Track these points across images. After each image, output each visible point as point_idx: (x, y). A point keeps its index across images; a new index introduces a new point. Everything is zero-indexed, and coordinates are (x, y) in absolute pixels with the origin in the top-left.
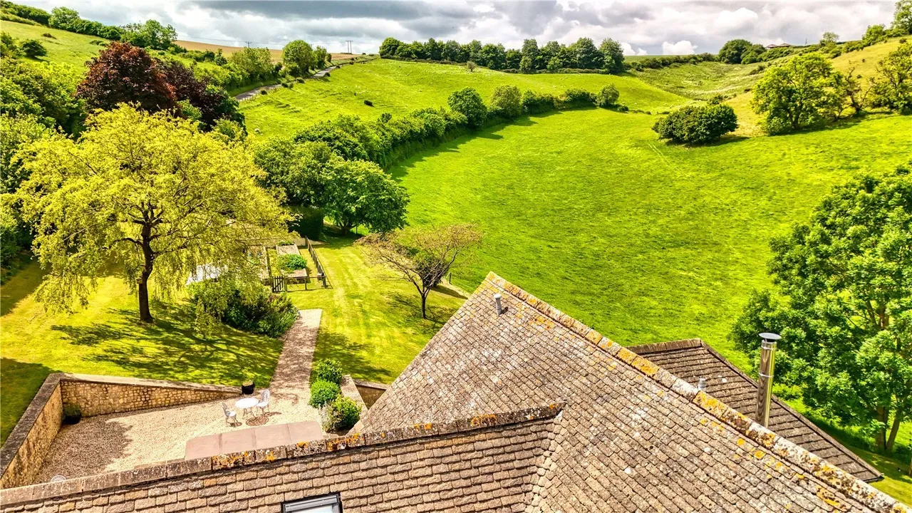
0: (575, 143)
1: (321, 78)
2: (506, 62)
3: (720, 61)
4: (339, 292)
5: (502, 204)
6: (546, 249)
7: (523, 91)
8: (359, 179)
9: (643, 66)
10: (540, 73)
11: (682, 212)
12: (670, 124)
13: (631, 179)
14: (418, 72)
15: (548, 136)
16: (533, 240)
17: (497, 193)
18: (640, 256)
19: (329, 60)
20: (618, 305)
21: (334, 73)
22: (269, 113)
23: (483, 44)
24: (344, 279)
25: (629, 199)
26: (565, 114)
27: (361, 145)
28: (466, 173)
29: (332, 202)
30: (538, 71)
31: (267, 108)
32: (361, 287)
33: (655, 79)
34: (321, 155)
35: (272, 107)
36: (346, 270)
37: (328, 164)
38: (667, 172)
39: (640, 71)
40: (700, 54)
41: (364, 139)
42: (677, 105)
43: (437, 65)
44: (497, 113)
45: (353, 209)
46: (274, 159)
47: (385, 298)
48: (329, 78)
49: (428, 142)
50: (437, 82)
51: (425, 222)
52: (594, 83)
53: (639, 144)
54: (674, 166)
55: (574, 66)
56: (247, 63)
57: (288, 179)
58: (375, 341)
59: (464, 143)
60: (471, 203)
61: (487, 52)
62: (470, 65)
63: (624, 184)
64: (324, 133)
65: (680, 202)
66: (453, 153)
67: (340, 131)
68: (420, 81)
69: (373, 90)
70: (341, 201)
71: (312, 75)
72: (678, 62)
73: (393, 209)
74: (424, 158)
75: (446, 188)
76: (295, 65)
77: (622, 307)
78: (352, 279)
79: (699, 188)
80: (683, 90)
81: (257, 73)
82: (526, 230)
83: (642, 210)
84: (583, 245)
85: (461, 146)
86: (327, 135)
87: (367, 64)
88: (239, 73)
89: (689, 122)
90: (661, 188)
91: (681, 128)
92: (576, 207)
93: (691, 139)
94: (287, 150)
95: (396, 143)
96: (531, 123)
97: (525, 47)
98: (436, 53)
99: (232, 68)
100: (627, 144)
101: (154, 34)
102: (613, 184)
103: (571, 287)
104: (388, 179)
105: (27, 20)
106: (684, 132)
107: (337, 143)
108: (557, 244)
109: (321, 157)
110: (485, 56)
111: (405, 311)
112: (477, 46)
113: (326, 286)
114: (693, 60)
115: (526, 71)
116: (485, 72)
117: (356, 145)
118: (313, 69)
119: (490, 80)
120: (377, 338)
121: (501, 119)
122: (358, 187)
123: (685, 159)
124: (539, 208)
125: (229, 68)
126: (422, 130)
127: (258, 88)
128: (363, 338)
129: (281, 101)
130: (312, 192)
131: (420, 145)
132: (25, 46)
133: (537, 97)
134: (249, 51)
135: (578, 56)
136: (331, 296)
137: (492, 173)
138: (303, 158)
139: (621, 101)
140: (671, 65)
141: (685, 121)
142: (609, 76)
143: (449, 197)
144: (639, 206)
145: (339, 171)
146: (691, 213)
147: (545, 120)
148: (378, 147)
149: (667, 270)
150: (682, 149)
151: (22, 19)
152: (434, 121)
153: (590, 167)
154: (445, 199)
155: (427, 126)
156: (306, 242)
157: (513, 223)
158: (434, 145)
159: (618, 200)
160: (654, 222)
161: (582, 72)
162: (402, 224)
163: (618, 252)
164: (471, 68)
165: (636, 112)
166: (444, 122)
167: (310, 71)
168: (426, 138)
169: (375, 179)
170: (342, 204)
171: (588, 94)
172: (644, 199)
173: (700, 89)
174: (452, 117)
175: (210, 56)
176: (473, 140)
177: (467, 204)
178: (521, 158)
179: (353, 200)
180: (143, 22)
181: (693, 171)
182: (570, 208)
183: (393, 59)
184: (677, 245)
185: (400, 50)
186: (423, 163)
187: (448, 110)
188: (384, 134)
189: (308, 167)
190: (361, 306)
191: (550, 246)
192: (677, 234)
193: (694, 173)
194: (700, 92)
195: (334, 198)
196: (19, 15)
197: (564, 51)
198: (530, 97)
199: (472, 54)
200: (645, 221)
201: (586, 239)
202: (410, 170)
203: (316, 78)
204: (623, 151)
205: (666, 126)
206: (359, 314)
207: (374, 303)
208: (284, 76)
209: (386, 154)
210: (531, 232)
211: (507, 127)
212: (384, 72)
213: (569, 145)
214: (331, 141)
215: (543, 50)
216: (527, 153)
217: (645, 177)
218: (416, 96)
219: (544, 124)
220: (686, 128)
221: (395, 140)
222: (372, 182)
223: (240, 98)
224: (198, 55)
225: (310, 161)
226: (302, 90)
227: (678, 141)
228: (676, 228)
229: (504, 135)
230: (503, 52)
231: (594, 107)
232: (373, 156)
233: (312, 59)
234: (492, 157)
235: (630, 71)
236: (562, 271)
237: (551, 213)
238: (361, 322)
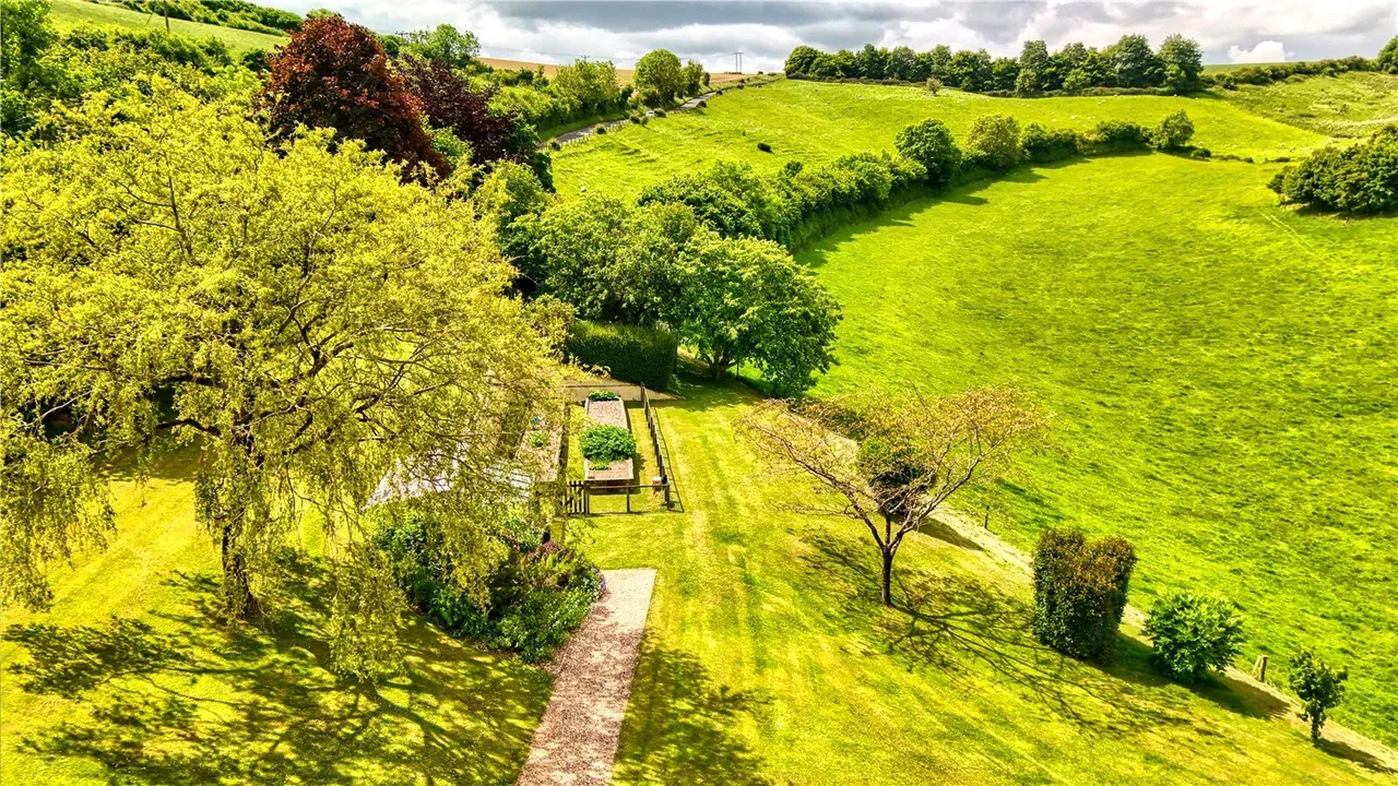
0: (1117, 211)
1: (693, 109)
2: (992, 79)
3: (1379, 69)
4: (698, 522)
5: (996, 317)
6: (1096, 408)
7: (1024, 124)
8: (747, 274)
9: (1236, 81)
10: (1050, 96)
11: (1359, 342)
12: (1308, 177)
13: (1238, 276)
14: (844, 98)
15: (1066, 199)
16: (1067, 389)
17: (985, 298)
18: (1293, 431)
19: (706, 84)
20: (1283, 546)
21: (713, 102)
22: (606, 163)
23: (954, 51)
24: (708, 488)
25: (1241, 313)
26: (1097, 162)
27: (750, 212)
28: (928, 262)
29: (693, 318)
30: (1046, 93)
31: (602, 154)
32: (744, 511)
33: (1258, 102)
34: (678, 227)
35: (612, 154)
36: (715, 462)
37: (689, 245)
38: (1311, 265)
39: (1232, 88)
40: (1342, 58)
41: (757, 202)
42: (1304, 146)
43: (876, 87)
44: (978, 161)
45: (734, 334)
46: (590, 235)
47: (796, 545)
48: (704, 110)
49: (859, 209)
50: (873, 112)
51: (862, 351)
52: (1150, 111)
53: (1242, 213)
54: (1323, 253)
55: (1110, 83)
56: (579, 85)
57: (613, 272)
58: (774, 680)
59: (920, 212)
60: (940, 314)
61: (959, 64)
62: (932, 84)
63: (1227, 285)
64: (689, 192)
65: (1350, 322)
66: (903, 228)
67: (715, 188)
68: (849, 112)
69: (772, 127)
70: (711, 316)
71: (679, 105)
72: (1300, 72)
73: (808, 333)
74: (855, 236)
75: (894, 288)
76: (653, 89)
77: (1295, 554)
78: (725, 488)
79: (1384, 295)
80: (1312, 121)
81: (593, 101)
82: (1050, 369)
83: (1273, 336)
84: (1167, 403)
85: (915, 216)
86: (694, 194)
87: (764, 88)
88: (567, 101)
89: (1349, 172)
90: (1303, 293)
91: (1332, 185)
92: (1138, 325)
93: (1351, 204)
94: (616, 218)
95: (808, 211)
96: (1036, 178)
97: (1026, 55)
98: (877, 68)
99: (556, 92)
100: (1217, 212)
101: (448, 47)
102: (1204, 284)
103: (1168, 499)
104: (802, 275)
105: (273, 29)
106: (1338, 191)
107: (711, 208)
108: (1114, 399)
109: (677, 232)
110: (956, 70)
111: (843, 584)
112: (943, 54)
113: (669, 505)
114: (1329, 69)
115: (1025, 93)
116: (957, 95)
117: (743, 213)
118: (681, 97)
119: (965, 108)
120: (780, 672)
121: (984, 172)
122: (744, 290)
123: (1343, 240)
124: (1066, 326)
125: (551, 93)
126: (852, 189)
127: (592, 125)
128: (748, 670)
129: (627, 143)
130: (657, 299)
131: (847, 214)
132: (247, 59)
133: (1048, 133)
134: (581, 66)
135: (1119, 66)
136: (679, 533)
137: (973, 261)
138: (643, 234)
139: (1196, 141)
140: (1289, 79)
141: (1342, 171)
142: (1175, 98)
143: (900, 303)
144: (1264, 326)
145: (709, 259)
146: (1379, 344)
147: (1059, 172)
148: (778, 216)
149: (1361, 465)
150: (1330, 221)
151: (265, 28)
152: (871, 176)
153: (1152, 254)
154: (894, 307)
155: (860, 183)
156: (643, 394)
157: (1024, 354)
158: (870, 214)
159: (1219, 315)
160: (1303, 359)
161: (1126, 94)
162: (826, 361)
163: (1243, 420)
164: (934, 90)
165: (1225, 159)
166: (889, 177)
167: (676, 99)
168: (858, 202)
169: (777, 274)
170: (712, 322)
171: (1138, 129)
172: (1273, 315)
173: (1344, 118)
174: (902, 167)
175: (526, 77)
176: (935, 207)
177: (932, 317)
178: (1022, 237)
179: (734, 314)
180: (433, 29)
181: (1365, 262)
182: (1126, 328)
183: (806, 79)
184: (1369, 409)
185: (818, 65)
186: (853, 244)
187: (896, 156)
188: (789, 196)
189: (652, 250)
190: (742, 564)
191: (1101, 403)
192: (1359, 385)
193: (1368, 268)
194: (1346, 123)
195: (697, 309)
196: (264, 22)
197: (1093, 58)
198: (1034, 135)
199: (935, 67)
200: (1283, 357)
201: (1167, 390)
202: (830, 256)
203: (686, 111)
204: (1213, 225)
205: (1299, 181)
206: (739, 589)
207: (771, 557)
208: (635, 107)
209: (792, 229)
210: (1060, 373)
211: (994, 185)
212: (791, 99)
213: (1107, 215)
214: (700, 205)
215: (1057, 57)
216: (1032, 226)
217: (1266, 272)
218: (840, 135)
219: (1061, 180)
220: (1343, 184)
221: (807, 205)
222: (770, 279)
223: (562, 141)
224: (508, 75)
225: (655, 238)
226: (664, 127)
227: (1324, 207)
228: (1354, 373)
229: (989, 198)
230: (987, 63)
231: (1148, 151)
232: (770, 232)
233: (680, 80)
234: (970, 235)
235: (1213, 89)
236: (1138, 459)
237: (1090, 335)
238: (742, 613)
